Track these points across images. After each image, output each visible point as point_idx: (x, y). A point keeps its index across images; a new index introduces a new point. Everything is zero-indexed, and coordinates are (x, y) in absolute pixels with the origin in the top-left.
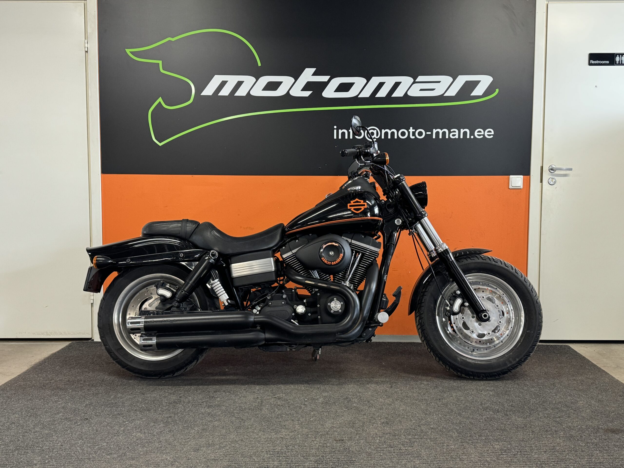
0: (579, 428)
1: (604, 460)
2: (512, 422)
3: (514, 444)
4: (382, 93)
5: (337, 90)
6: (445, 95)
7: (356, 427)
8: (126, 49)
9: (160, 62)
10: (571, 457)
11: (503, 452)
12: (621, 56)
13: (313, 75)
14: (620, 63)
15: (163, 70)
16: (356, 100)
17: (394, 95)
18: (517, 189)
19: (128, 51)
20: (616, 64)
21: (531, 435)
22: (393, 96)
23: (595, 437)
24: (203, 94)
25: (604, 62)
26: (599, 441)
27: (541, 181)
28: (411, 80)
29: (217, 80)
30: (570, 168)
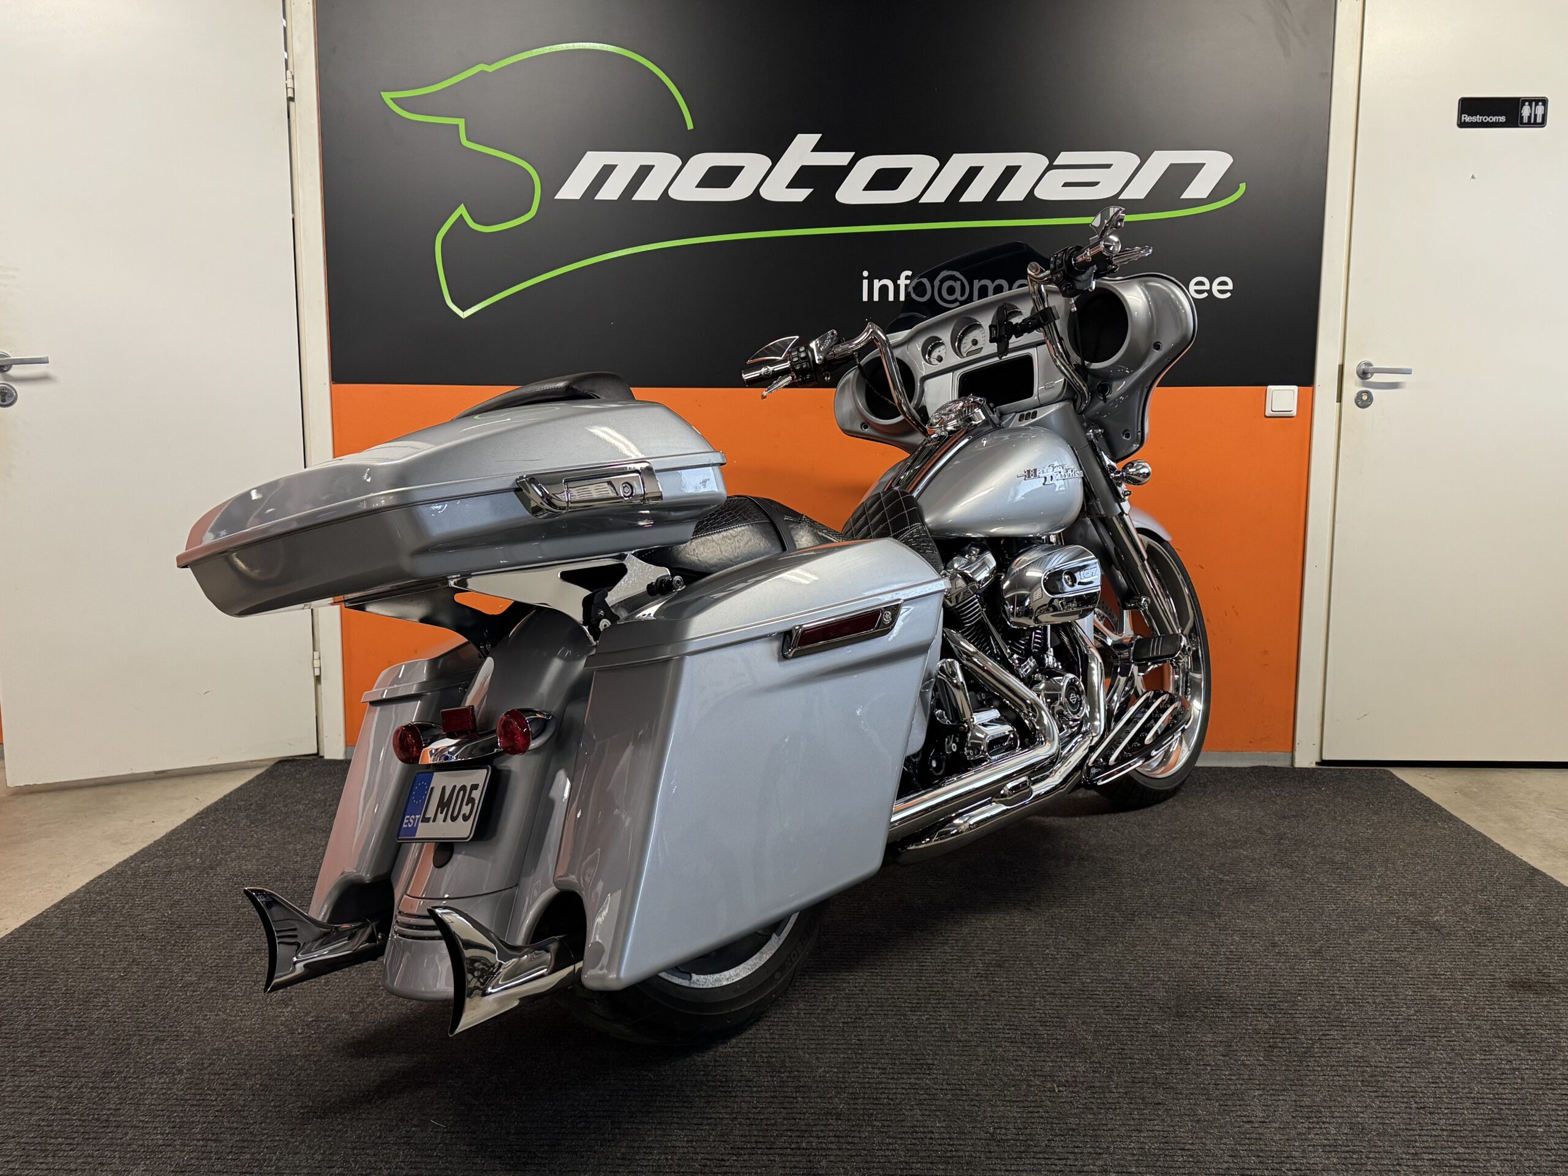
1: (1522, 1064)
4: (975, 193)
6: (1121, 197)
8: (382, 93)
9: (461, 123)
10: (1441, 1054)
12: (1534, 103)
13: (817, 148)
14: (1532, 121)
15: (468, 139)
17: (1003, 197)
18: (1283, 418)
19: (387, 96)
20: (1522, 123)
22: (1001, 199)
23: (1488, 1001)
24: (561, 195)
25: (1494, 119)
26: (1501, 1013)
27: (1339, 399)
28: (1044, 161)
29: (591, 163)
30: (1407, 369)
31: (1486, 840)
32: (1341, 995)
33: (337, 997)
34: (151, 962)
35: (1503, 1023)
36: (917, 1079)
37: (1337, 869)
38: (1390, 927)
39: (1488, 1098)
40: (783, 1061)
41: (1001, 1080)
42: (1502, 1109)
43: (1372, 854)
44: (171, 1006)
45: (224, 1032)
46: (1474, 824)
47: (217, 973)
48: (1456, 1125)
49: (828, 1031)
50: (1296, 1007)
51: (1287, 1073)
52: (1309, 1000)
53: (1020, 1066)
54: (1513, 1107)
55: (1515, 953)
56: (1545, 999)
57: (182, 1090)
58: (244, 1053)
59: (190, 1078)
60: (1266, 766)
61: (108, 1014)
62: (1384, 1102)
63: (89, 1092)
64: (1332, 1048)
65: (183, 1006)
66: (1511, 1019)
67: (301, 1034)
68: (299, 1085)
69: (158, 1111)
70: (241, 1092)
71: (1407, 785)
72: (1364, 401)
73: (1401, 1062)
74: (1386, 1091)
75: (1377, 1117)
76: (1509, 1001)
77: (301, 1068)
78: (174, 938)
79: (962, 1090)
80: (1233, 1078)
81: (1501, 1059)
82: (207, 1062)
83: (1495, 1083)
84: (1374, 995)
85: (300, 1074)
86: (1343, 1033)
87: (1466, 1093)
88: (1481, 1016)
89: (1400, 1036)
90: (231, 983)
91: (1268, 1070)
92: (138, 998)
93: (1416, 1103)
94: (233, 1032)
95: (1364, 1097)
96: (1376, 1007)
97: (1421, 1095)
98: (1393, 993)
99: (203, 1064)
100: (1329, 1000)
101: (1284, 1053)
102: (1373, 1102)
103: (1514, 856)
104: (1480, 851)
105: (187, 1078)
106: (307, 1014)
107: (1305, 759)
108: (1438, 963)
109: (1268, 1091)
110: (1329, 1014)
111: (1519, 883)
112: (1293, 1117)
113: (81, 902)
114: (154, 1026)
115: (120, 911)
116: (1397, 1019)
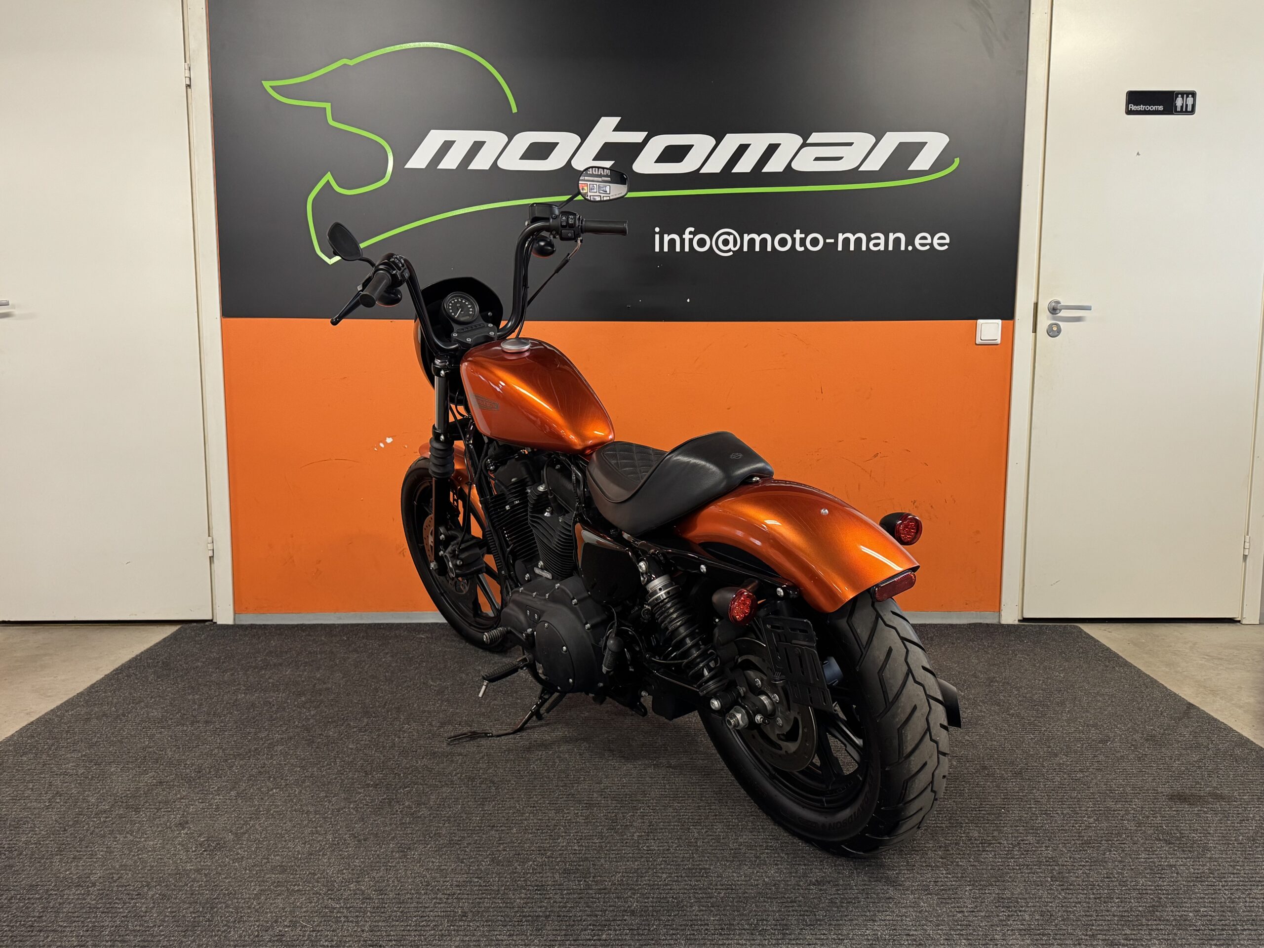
0: (1121, 793)
1: (1177, 861)
2: (996, 782)
3: (1005, 828)
4: (745, 166)
5: (661, 159)
6: (861, 169)
7: (707, 796)
8: (263, 82)
9: (328, 106)
10: (1114, 854)
11: (987, 847)
12: (1185, 96)
13: (616, 129)
14: (1184, 110)
15: (334, 120)
16: (695, 179)
17: (768, 169)
18: (989, 345)
19: (267, 84)
20: (1176, 111)
21: (1034, 810)
22: (765, 170)
23: (1153, 811)
24: (409, 165)
25: (1154, 108)
26: (1162, 820)
27: (1035, 330)
28: (799, 140)
29: (435, 139)
30: (1088, 306)
31: (1154, 682)
32: (1036, 808)
33: (225, 820)
34: (72, 794)
35: (1164, 829)
36: (697, 881)
37: (1035, 706)
38: (1076, 752)
39: (1151, 890)
40: (589, 869)
41: (764, 880)
42: (1161, 898)
43: (1063, 693)
44: (87, 830)
45: (131, 851)
46: (1142, 669)
47: (126, 802)
48: (1125, 911)
49: (626, 843)
50: (1001, 818)
51: (992, 871)
52: (1011, 812)
53: (778, 869)
54: (1170, 897)
55: (1174, 772)
56: (1196, 809)
57: (95, 900)
58: (147, 868)
59: (102, 890)
60: (980, 623)
61: (35, 838)
62: (1069, 894)
63: (17, 903)
64: (1028, 851)
65: (97, 830)
66: (1170, 825)
67: (195, 851)
68: (192, 894)
69: (74, 917)
70: (143, 901)
71: (1093, 638)
72: (1054, 332)
73: (1082, 861)
74: (1070, 885)
75: (1062, 906)
76: (1168, 811)
77: (194, 880)
78: (91, 773)
79: (732, 889)
80: (949, 876)
81: (1162, 858)
82: (116, 877)
83: (1156, 877)
84: (1062, 808)
85: (193, 885)
86: (1037, 838)
87: (1134, 885)
88: (1146, 823)
89: (1082, 840)
90: (137, 810)
91: (977, 869)
92: (60, 824)
93: (1093, 894)
94: (138, 851)
95: (1053, 890)
96: (1064, 817)
97: (1098, 888)
98: (1077, 806)
99: (112, 878)
100: (1026, 812)
101: (991, 856)
102: (1060, 894)
103: (1175, 694)
104: (1148, 690)
105: (98, 890)
106: (200, 835)
107: (1009, 616)
108: (1114, 781)
109: (977, 887)
110: (1026, 823)
111: (1178, 715)
112: (996, 907)
113: (15, 744)
114: (73, 847)
115: (47, 752)
116: (1080, 826)
